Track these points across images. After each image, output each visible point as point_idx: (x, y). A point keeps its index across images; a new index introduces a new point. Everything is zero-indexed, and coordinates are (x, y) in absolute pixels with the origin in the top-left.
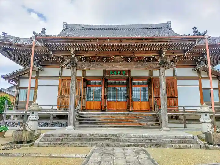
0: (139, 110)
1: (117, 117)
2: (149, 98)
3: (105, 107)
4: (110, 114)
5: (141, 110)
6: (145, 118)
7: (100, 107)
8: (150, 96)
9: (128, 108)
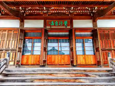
0: (84, 65)
1: (58, 75)
2: (95, 51)
3: (45, 61)
4: (49, 70)
5: (86, 65)
6: (99, 76)
7: (39, 61)
8: (96, 49)
9: (72, 62)
